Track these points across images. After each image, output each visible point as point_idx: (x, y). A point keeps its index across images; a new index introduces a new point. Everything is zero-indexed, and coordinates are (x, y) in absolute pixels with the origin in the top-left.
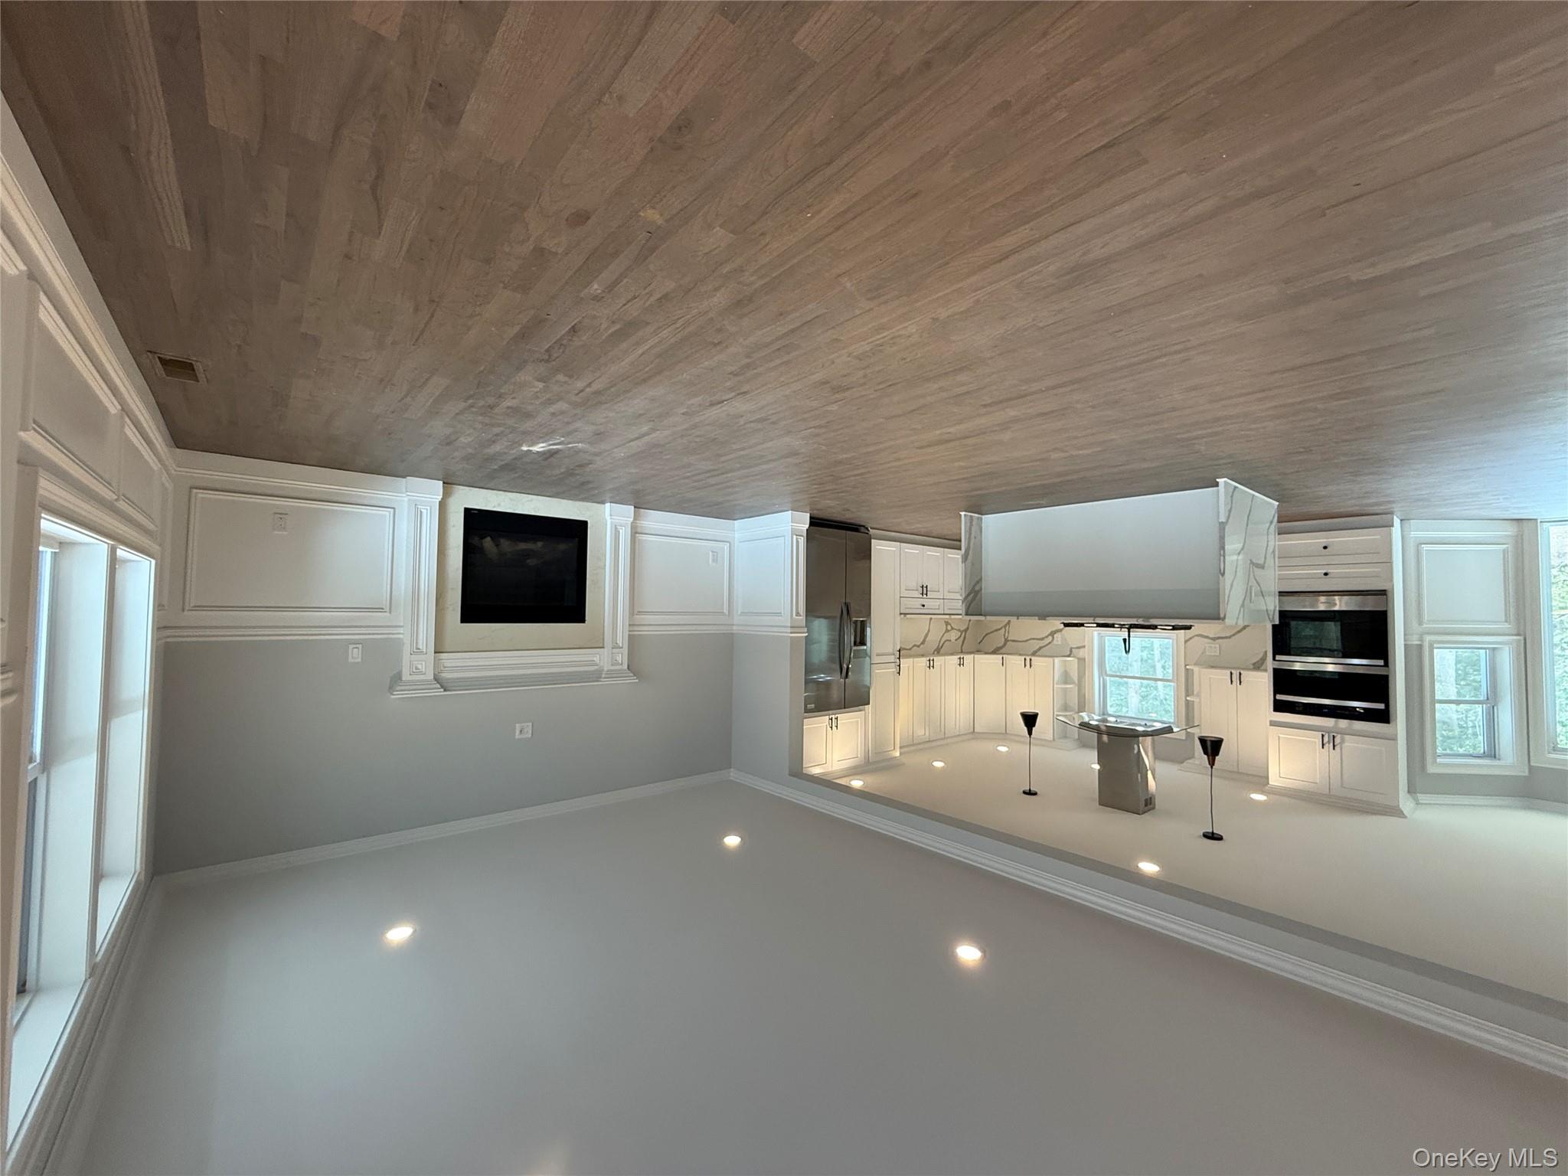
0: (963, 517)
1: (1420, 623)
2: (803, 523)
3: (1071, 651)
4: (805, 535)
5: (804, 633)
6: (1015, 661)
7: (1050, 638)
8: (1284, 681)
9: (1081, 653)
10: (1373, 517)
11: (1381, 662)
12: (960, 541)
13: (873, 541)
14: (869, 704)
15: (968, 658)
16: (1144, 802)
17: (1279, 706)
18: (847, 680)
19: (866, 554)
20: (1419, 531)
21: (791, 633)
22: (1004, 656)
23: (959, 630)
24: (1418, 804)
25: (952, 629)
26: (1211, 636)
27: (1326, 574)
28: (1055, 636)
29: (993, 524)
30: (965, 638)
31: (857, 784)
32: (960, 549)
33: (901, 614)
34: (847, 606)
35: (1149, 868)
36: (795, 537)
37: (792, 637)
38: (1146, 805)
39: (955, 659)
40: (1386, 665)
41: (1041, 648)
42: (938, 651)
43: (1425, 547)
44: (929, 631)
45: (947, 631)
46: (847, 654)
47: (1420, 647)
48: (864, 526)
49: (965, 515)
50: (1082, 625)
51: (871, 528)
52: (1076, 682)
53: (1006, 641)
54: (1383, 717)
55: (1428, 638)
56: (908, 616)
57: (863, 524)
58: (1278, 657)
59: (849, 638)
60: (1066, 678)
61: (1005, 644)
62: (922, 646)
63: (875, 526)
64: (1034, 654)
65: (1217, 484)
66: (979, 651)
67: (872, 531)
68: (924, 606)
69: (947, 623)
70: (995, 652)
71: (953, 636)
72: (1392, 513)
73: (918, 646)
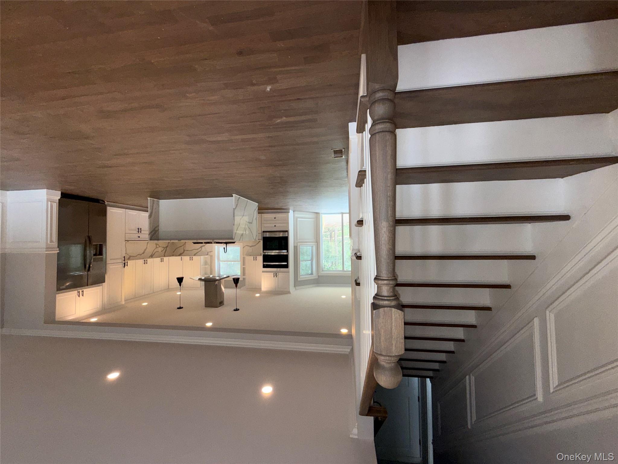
0: (149, 200)
1: (297, 240)
2: (57, 195)
3: (208, 253)
4: (58, 201)
5: (57, 251)
6: (186, 258)
7: (201, 249)
8: (266, 258)
9: (211, 254)
10: (284, 210)
11: (286, 251)
12: (148, 208)
13: (108, 208)
14: (104, 282)
15: (165, 259)
16: (219, 303)
17: (264, 266)
18: (89, 272)
19: (104, 213)
20: (298, 215)
21: (46, 251)
22: (182, 257)
23: (163, 247)
24: (296, 289)
25: (159, 247)
26: (250, 245)
27: (275, 226)
28: (203, 248)
29: (164, 203)
30: (166, 251)
31: (94, 320)
32: (147, 211)
33: (126, 241)
34: (89, 238)
35: (209, 324)
36: (49, 203)
37: (46, 253)
38: (220, 304)
39: (159, 259)
40: (287, 252)
41: (197, 253)
42: (152, 256)
43: (298, 219)
44: (147, 248)
45: (157, 247)
46: (88, 261)
47: (297, 246)
48: (102, 200)
49: (150, 199)
50: (211, 243)
51: (107, 201)
52: (210, 264)
53: (184, 251)
54: (286, 266)
55: (299, 244)
56: (130, 242)
57: (102, 199)
58: (264, 251)
59: (91, 252)
60: (206, 263)
61: (183, 252)
62: (143, 255)
63: (109, 200)
64: (195, 255)
65: (232, 196)
66: (173, 255)
67: (106, 203)
68: (139, 237)
69: (156, 244)
70: (179, 255)
71: (160, 249)
72: (289, 209)
73: (141, 255)
